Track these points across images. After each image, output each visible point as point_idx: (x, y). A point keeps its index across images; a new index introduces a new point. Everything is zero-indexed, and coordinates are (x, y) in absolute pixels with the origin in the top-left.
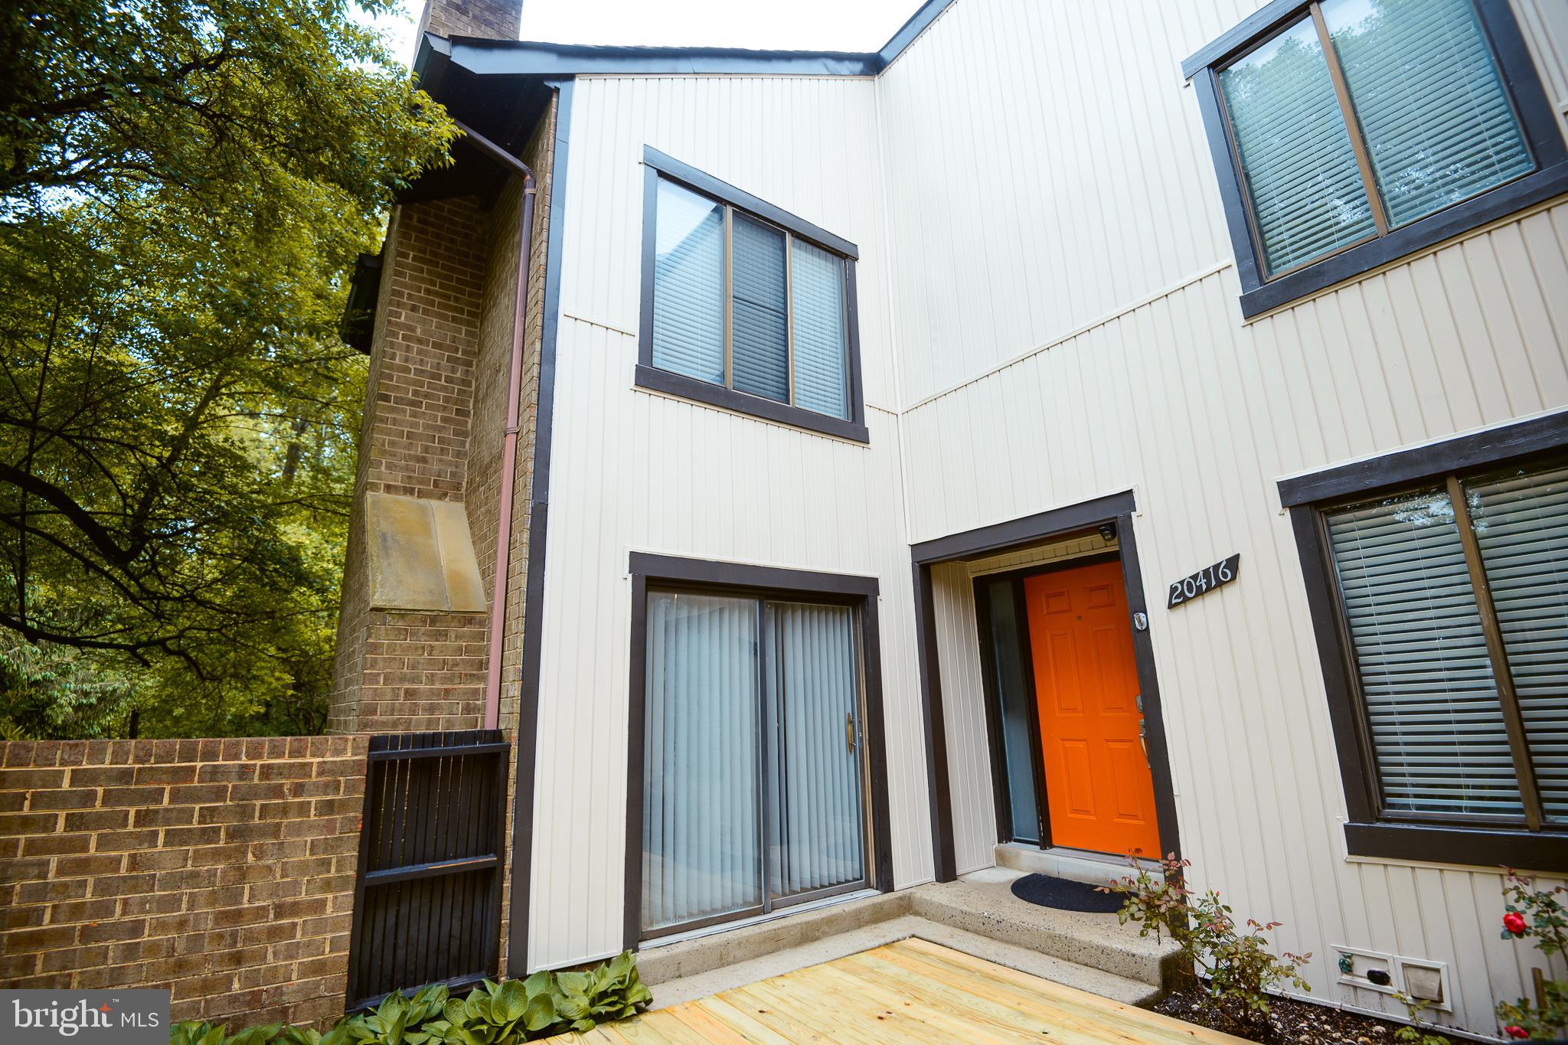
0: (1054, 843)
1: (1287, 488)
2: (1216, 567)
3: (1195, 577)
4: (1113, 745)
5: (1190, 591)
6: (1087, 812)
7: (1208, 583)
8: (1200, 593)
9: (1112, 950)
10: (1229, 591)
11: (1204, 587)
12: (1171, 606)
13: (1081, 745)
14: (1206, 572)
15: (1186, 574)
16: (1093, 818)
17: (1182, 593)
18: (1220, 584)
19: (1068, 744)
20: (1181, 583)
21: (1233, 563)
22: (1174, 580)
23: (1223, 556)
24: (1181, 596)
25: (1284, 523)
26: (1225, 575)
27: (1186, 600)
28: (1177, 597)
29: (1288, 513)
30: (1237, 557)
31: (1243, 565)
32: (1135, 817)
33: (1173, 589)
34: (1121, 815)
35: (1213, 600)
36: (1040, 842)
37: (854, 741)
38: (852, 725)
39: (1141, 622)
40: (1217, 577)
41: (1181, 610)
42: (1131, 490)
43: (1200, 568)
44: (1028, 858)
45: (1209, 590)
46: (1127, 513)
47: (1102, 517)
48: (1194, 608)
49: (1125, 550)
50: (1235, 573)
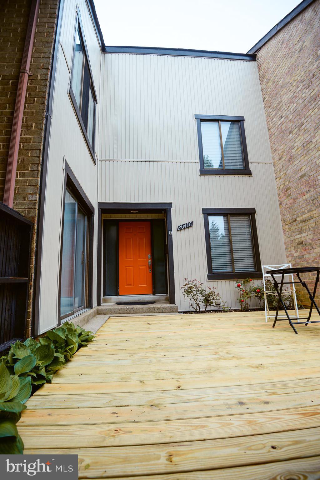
0: (120, 295)
1: (203, 210)
2: (189, 223)
3: (184, 225)
4: (140, 267)
5: (183, 228)
6: (131, 285)
8: (185, 228)
9: (166, 307)
10: (190, 229)
11: (186, 227)
12: (178, 230)
13: (132, 267)
14: (186, 224)
15: (182, 224)
16: (133, 286)
17: (181, 228)
18: (189, 227)
19: (127, 268)
20: (181, 225)
21: (192, 223)
22: (179, 225)
23: (190, 221)
24: (180, 229)
25: (202, 217)
26: (190, 225)
27: (182, 229)
29: (203, 215)
30: (193, 222)
31: (194, 224)
32: (144, 284)
33: (179, 227)
34: (141, 285)
35: (187, 230)
36: (117, 294)
37: (84, 260)
38: (83, 255)
39: (171, 233)
40: (189, 225)
41: (180, 231)
42: (172, 203)
43: (185, 223)
44: (115, 299)
45: (186, 228)
46: (170, 207)
47: (164, 207)
48: (183, 231)
49: (169, 216)
50: (192, 225)
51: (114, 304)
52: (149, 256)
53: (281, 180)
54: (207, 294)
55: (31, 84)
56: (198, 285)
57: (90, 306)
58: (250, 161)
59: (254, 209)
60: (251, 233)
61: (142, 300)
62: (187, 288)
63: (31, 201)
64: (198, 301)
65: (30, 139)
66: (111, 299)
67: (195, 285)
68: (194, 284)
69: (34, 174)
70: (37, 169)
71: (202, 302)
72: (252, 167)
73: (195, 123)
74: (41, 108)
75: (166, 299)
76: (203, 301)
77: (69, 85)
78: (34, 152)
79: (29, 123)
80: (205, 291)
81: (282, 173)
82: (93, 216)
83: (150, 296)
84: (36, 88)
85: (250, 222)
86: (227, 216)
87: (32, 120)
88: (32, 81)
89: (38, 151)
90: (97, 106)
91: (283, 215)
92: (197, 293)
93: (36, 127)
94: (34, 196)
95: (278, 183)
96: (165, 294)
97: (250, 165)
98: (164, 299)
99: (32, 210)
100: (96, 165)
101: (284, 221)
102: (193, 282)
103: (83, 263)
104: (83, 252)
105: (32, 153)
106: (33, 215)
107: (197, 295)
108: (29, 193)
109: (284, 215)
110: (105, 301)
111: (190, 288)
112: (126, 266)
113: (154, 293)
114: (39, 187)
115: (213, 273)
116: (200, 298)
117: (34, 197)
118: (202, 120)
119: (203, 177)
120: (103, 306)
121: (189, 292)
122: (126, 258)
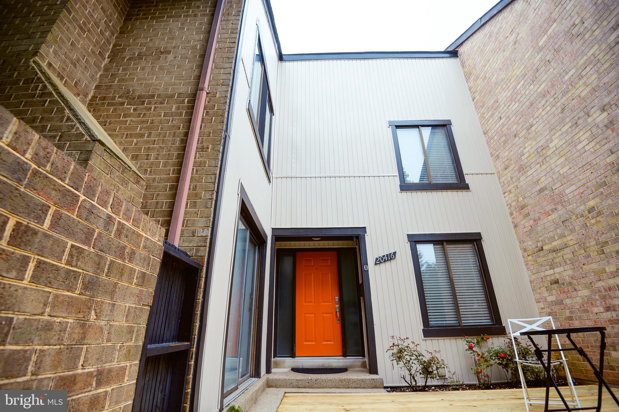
0: (296, 356)
1: (409, 236)
2: (390, 254)
3: (384, 256)
4: (325, 315)
5: (382, 260)
6: (312, 341)
7: (388, 258)
8: (385, 261)
9: (366, 379)
10: (392, 261)
12: (376, 264)
13: (312, 315)
14: (387, 255)
15: (381, 255)
16: (314, 343)
17: (380, 260)
18: (391, 259)
19: (307, 315)
20: (380, 257)
21: (395, 253)
22: (377, 257)
23: (392, 251)
24: (379, 261)
25: (408, 245)
26: (392, 256)
27: (381, 262)
28: (378, 261)
29: (409, 243)
30: (395, 252)
31: (397, 255)
32: (330, 341)
33: (377, 259)
34: (325, 341)
35: (388, 263)
36: (293, 355)
37: (252, 306)
38: (251, 299)
39: (366, 268)
40: (390, 257)
41: (378, 266)
42: (365, 227)
43: (385, 254)
44: (289, 362)
45: (387, 260)
46: (364, 233)
47: (355, 233)
48: (382, 265)
49: (362, 245)
50: (395, 256)
51: (289, 370)
52: (337, 298)
53: (512, 195)
54: (426, 361)
55: (209, 102)
56: (411, 346)
57: (257, 374)
58: (464, 172)
59: (479, 234)
60: (479, 266)
61: (327, 365)
62: (395, 350)
63: (202, 236)
64: (413, 372)
65: (205, 162)
66: (284, 362)
67: (407, 347)
68: (406, 344)
69: (206, 203)
70: (211, 198)
71: (420, 374)
72: (468, 180)
73: (390, 130)
74: (220, 127)
75: (364, 365)
76: (420, 371)
77: (248, 100)
78: (209, 177)
79: (205, 145)
80: (423, 356)
81: (511, 186)
82: (266, 246)
83: (340, 359)
84: (215, 106)
85: (476, 252)
86: (442, 244)
87: (209, 141)
88: (210, 99)
89: (213, 177)
90: (274, 117)
91: (521, 242)
92: (411, 359)
93: (213, 149)
94: (206, 230)
95: (507, 198)
96: (361, 357)
97: (466, 177)
98: (359, 364)
99: (202, 248)
100: (271, 184)
101: (525, 250)
102: (403, 340)
103: (250, 310)
104: (252, 294)
105: (206, 178)
106: (203, 255)
107: (411, 362)
108: (200, 227)
109: (524, 242)
110: (277, 365)
111: (400, 351)
112: (305, 314)
113: (345, 355)
114: (211, 219)
115: (431, 327)
116: (416, 367)
117: (205, 232)
118: (398, 127)
119: (404, 194)
120: (275, 373)
121: (400, 358)
122: (306, 302)
